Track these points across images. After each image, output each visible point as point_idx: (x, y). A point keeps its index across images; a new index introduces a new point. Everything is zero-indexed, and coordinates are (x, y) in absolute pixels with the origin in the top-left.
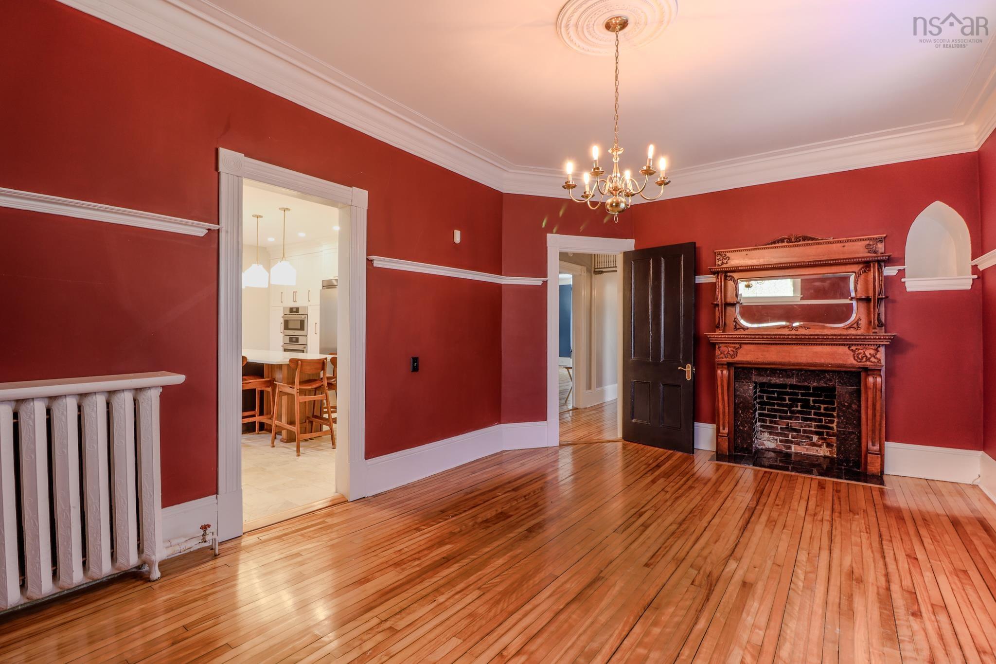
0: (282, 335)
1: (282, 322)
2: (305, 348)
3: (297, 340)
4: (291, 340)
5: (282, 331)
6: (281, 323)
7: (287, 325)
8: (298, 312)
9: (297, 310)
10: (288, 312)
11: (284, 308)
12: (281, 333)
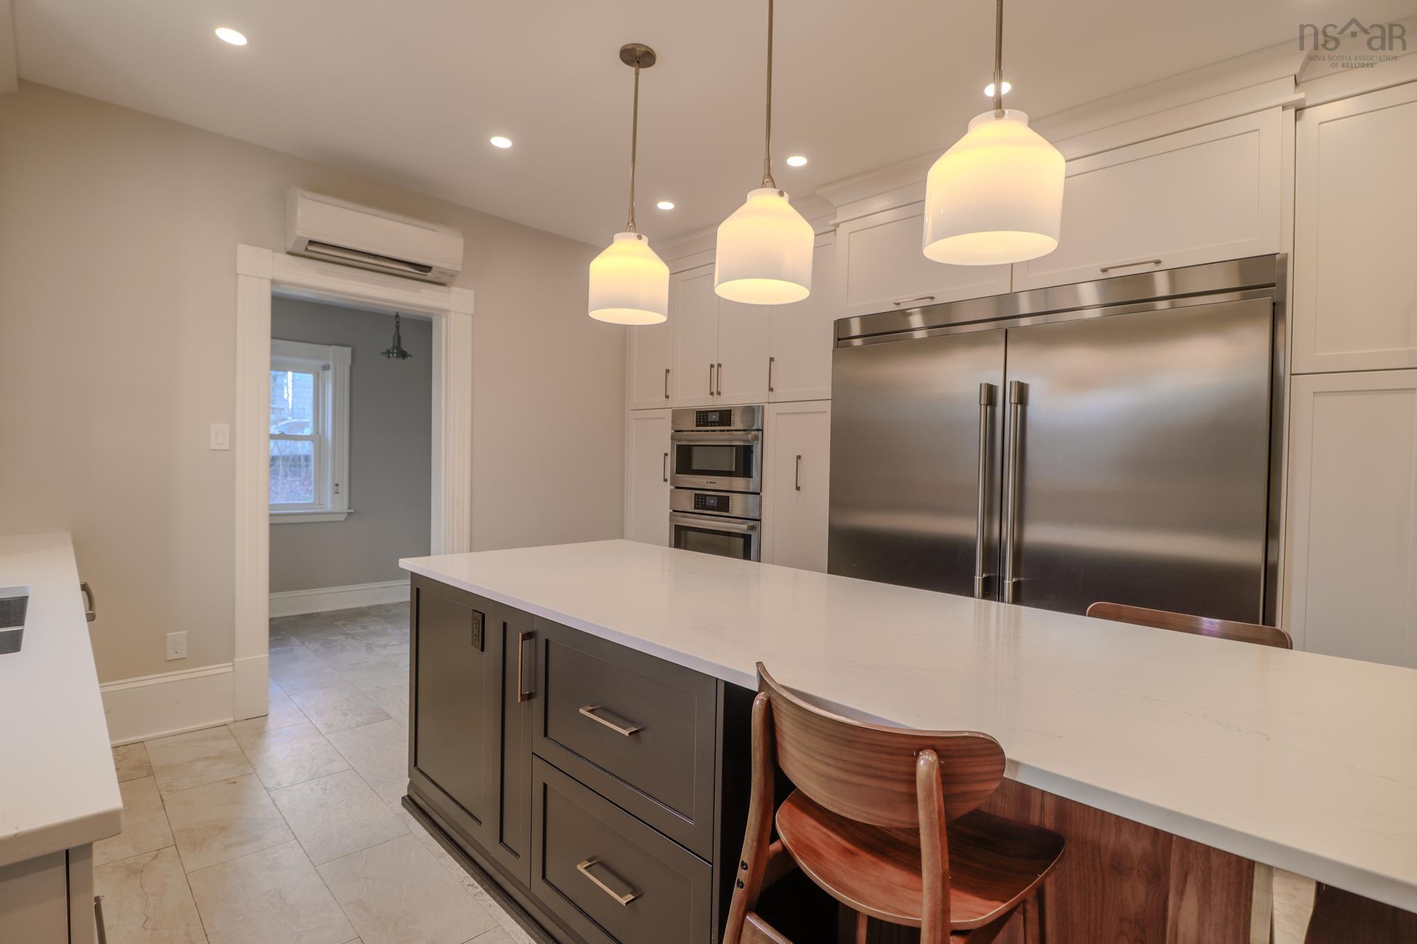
0: (668, 487)
1: (669, 451)
2: (752, 528)
3: (723, 504)
4: (701, 502)
5: (668, 477)
6: (666, 455)
7: (684, 459)
8: (730, 425)
9: (725, 417)
10: (690, 423)
11: (677, 414)
12: (665, 480)
